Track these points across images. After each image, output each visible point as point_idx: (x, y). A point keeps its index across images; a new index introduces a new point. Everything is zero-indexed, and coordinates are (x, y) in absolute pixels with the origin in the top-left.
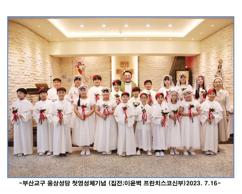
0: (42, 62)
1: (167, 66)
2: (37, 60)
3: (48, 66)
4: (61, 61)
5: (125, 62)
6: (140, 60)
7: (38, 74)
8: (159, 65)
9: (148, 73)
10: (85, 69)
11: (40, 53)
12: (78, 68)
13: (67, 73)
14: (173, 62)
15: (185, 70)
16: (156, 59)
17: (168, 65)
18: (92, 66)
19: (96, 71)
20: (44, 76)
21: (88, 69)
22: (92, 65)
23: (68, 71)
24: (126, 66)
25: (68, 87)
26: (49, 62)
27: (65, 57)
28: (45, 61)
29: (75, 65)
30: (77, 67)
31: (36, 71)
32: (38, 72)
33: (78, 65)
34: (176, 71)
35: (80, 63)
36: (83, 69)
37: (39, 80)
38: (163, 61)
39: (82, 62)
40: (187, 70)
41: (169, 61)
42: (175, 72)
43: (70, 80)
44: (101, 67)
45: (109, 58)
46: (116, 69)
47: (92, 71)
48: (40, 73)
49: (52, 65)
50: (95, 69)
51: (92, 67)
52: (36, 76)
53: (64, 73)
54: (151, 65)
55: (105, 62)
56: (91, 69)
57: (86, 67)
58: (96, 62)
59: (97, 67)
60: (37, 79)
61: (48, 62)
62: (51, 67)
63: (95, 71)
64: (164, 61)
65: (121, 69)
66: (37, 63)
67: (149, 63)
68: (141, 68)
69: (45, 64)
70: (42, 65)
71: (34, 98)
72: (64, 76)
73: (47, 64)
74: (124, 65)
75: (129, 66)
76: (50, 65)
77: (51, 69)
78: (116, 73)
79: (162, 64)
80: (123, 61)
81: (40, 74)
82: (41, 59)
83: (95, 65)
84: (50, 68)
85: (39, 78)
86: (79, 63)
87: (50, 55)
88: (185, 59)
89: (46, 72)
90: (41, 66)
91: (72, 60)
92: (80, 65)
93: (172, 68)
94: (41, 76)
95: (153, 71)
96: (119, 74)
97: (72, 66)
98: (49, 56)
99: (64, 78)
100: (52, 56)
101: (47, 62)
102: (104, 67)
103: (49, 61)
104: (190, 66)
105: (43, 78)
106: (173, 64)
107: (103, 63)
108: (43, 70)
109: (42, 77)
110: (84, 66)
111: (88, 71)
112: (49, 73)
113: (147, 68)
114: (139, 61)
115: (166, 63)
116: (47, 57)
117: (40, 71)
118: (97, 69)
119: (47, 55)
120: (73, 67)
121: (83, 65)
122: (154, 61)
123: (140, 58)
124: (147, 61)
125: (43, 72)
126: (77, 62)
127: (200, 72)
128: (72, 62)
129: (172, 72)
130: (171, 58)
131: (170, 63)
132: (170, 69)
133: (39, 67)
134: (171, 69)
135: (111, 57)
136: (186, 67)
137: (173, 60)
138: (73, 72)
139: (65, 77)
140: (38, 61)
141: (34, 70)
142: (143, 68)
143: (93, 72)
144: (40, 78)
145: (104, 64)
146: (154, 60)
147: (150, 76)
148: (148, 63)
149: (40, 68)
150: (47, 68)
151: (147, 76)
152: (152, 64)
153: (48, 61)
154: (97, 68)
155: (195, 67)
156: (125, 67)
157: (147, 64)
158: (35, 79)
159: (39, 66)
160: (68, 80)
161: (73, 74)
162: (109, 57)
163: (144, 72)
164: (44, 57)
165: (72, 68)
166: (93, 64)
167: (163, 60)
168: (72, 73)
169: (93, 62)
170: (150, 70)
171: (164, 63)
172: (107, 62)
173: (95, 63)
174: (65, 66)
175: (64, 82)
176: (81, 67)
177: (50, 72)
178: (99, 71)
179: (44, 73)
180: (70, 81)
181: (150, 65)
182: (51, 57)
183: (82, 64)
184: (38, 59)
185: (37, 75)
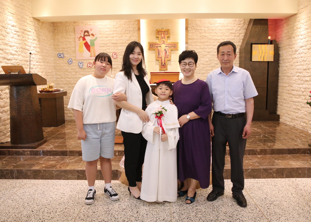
0: (17, 29)
1: (235, 36)
2: (8, 24)
3: (30, 37)
4: (55, 29)
5: (163, 30)
6: (190, 26)
7: (12, 50)
8: (222, 34)
9: (203, 49)
10: (95, 42)
11: (13, 12)
12: (85, 41)
13: (66, 50)
14: (247, 29)
15: (267, 44)
16: (217, 25)
17: (238, 34)
18: (107, 37)
19: (115, 45)
20: (22, 54)
21: (100, 42)
22: (107, 35)
23: (68, 46)
24: (166, 36)
25: (68, 74)
26: (33, 31)
27: (61, 22)
28: (25, 28)
29: (79, 36)
30: (81, 38)
31: (6, 44)
32: (11, 46)
33: (84, 35)
34: (252, 44)
35: (88, 32)
36: (93, 42)
37: (14, 61)
38: (228, 28)
39: (91, 30)
40: (271, 42)
41: (239, 29)
42: (249, 47)
43: (70, 61)
44: (123, 38)
45: (137, 23)
46: (149, 43)
47: (108, 46)
48: (14, 48)
49: (38, 36)
50: (113, 41)
51: (107, 39)
52: (7, 53)
53: (61, 50)
54: (208, 34)
55: (130, 31)
56: (106, 43)
57: (96, 38)
58: (113, 29)
59: (115, 38)
60: (9, 58)
61: (31, 30)
62: (36, 38)
63: (113, 45)
64: (231, 28)
65: (157, 42)
66: (8, 31)
67: (205, 32)
68: (191, 41)
69: (23, 33)
70: (18, 33)
71: (4, 92)
72: (60, 55)
73: (29, 33)
74: (163, 35)
75: (171, 37)
76: (35, 34)
77: (35, 42)
78: (149, 50)
79: (227, 34)
80: (160, 28)
81: (15, 50)
82: (15, 24)
83: (113, 35)
84: (34, 40)
85: (12, 56)
86: (85, 32)
87: (33, 17)
88: (267, 24)
89: (27, 47)
90: (15, 36)
91: (74, 27)
92: (87, 36)
93: (243, 40)
94: (16, 53)
95: (211, 45)
96: (153, 51)
97: (73, 36)
98: (32, 20)
99: (61, 59)
100: (37, 20)
101: (28, 29)
102: (127, 38)
103: (32, 27)
104: (276, 36)
105: (20, 58)
106: (246, 34)
107: (126, 32)
108: (20, 44)
109: (19, 55)
110: (94, 38)
111: (101, 45)
112: (32, 48)
113: (202, 41)
114: (187, 29)
115: (234, 31)
116: (28, 21)
117: (14, 44)
118: (116, 42)
119: (28, 18)
120: (76, 38)
121: (93, 35)
122: (214, 28)
123: (189, 22)
124: (202, 28)
125: (20, 46)
126: (82, 31)
127: (296, 45)
128: (74, 30)
129: (244, 46)
130: (242, 22)
131: (240, 32)
132: (241, 41)
133: (13, 38)
134: (243, 42)
135: (139, 21)
136: (269, 38)
137: (246, 26)
138: (75, 47)
139: (62, 55)
140: (10, 26)
141: (3, 42)
142: (194, 40)
143: (109, 48)
144: (15, 56)
145: (127, 34)
146: (213, 25)
147: (205, 53)
148: (203, 31)
149: (14, 40)
150: (29, 40)
151: (201, 53)
152: (211, 33)
153: (30, 27)
154: (115, 40)
155: (285, 38)
156: (164, 39)
157: (201, 33)
158: (4, 58)
159: (12, 34)
160: (67, 61)
161: (75, 51)
162: (136, 21)
163: (196, 47)
164: (21, 20)
165: (73, 40)
166: (109, 34)
167: (229, 25)
168: (73, 49)
169: (108, 30)
170: (206, 44)
171: (231, 31)
172: (132, 29)
173: (112, 33)
174: (62, 37)
175: (61, 64)
176: (88, 39)
177: (34, 47)
178: (120, 46)
179: (22, 48)
180: (70, 63)
181: (206, 35)
182: (35, 21)
183: (90, 34)
184: (9, 22)
185: (7, 51)
